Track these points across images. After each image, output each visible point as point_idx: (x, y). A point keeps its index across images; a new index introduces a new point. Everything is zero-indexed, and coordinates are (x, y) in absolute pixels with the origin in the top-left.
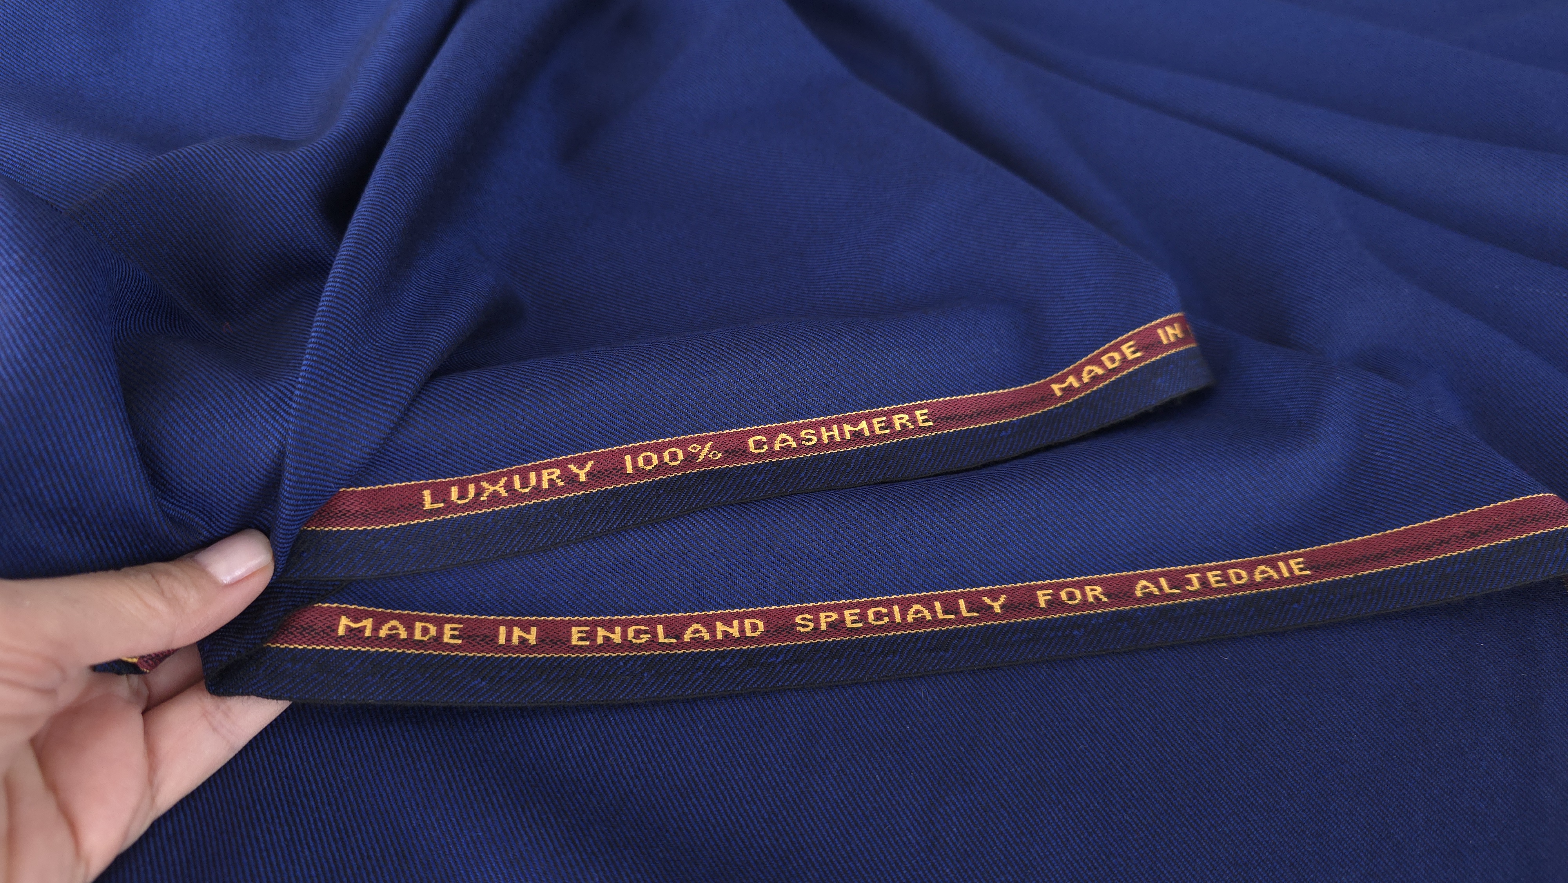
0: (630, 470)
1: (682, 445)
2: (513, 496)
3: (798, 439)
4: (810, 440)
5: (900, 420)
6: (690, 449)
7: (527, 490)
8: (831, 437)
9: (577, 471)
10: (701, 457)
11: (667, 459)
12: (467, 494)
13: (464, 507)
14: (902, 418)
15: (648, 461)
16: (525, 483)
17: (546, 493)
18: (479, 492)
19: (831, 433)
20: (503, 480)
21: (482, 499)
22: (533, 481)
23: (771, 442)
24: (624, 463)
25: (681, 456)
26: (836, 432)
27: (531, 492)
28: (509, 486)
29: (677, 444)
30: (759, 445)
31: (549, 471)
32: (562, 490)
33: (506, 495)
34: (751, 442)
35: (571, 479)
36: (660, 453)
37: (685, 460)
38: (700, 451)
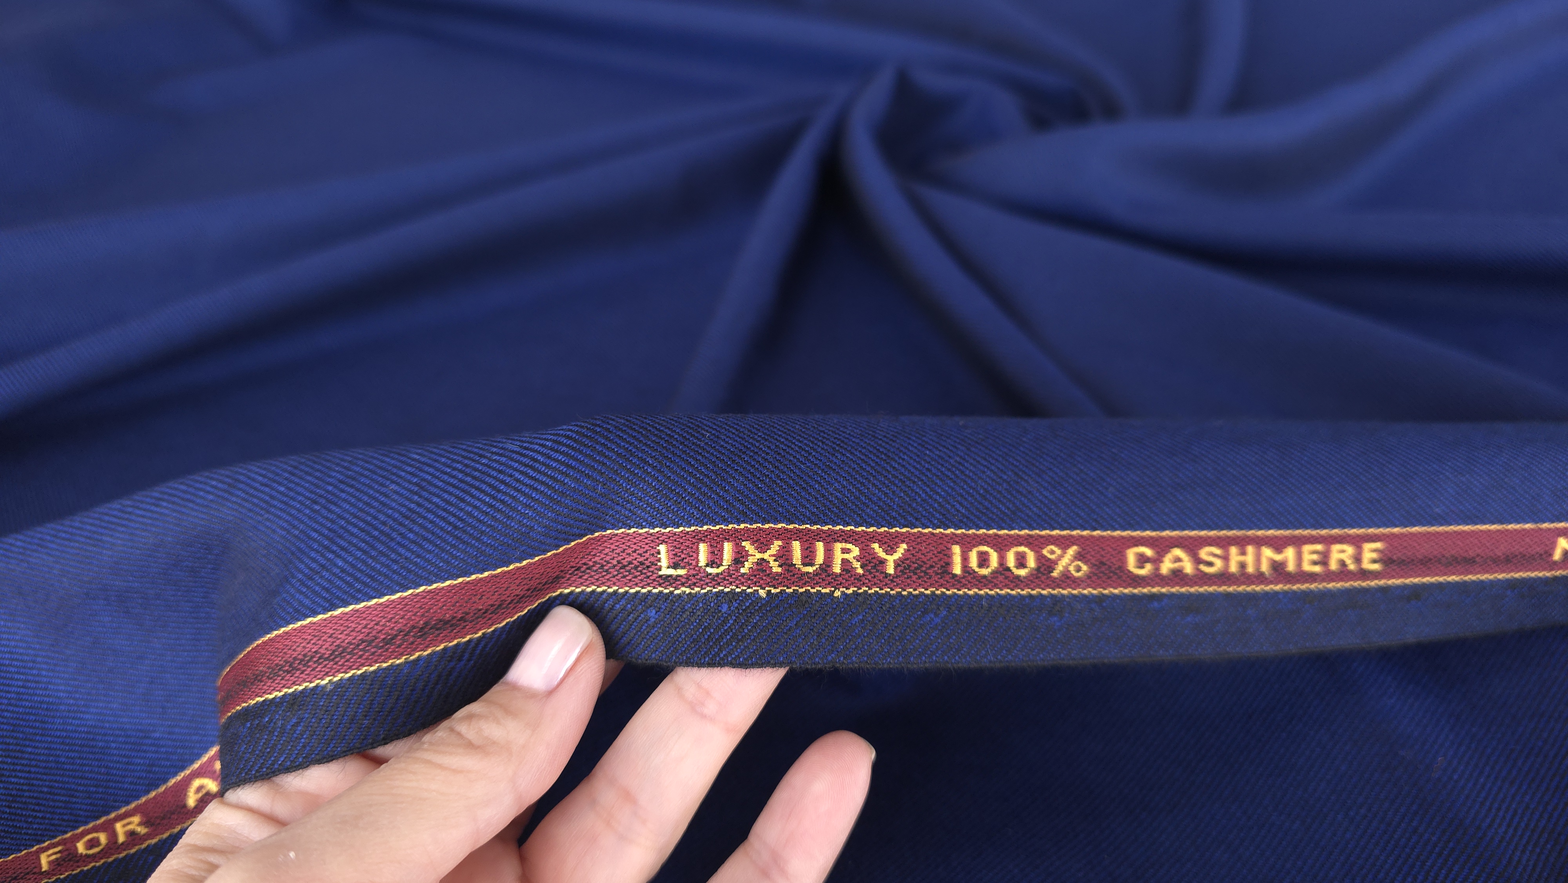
0: (957, 570)
1: (1037, 544)
2: (788, 575)
3: (1198, 561)
4: (1210, 564)
5: (1342, 553)
6: (1045, 552)
7: (810, 569)
8: (1243, 565)
9: (882, 554)
10: (1060, 568)
11: (1011, 561)
12: (722, 560)
13: (715, 580)
14: (1343, 551)
15: (983, 560)
16: (808, 559)
17: (835, 581)
18: (740, 558)
19: (1241, 558)
20: (777, 545)
21: (743, 570)
22: (820, 558)
23: (1157, 561)
24: (949, 556)
25: (1031, 562)
26: (1250, 559)
27: (816, 573)
28: (784, 556)
29: (1028, 541)
30: (1142, 560)
31: (844, 545)
32: (859, 580)
33: (779, 570)
34: (1131, 556)
35: (873, 564)
36: (1002, 550)
37: (1038, 569)
38: (1060, 557)
